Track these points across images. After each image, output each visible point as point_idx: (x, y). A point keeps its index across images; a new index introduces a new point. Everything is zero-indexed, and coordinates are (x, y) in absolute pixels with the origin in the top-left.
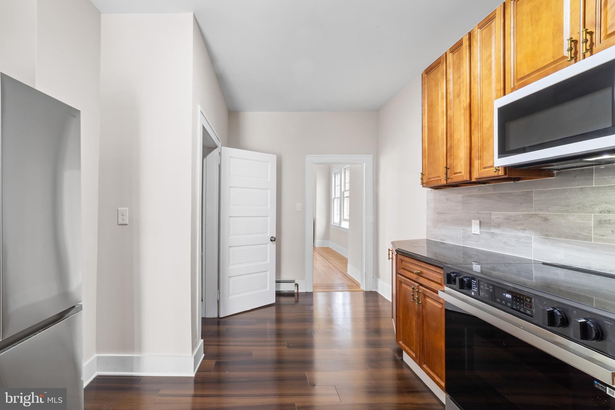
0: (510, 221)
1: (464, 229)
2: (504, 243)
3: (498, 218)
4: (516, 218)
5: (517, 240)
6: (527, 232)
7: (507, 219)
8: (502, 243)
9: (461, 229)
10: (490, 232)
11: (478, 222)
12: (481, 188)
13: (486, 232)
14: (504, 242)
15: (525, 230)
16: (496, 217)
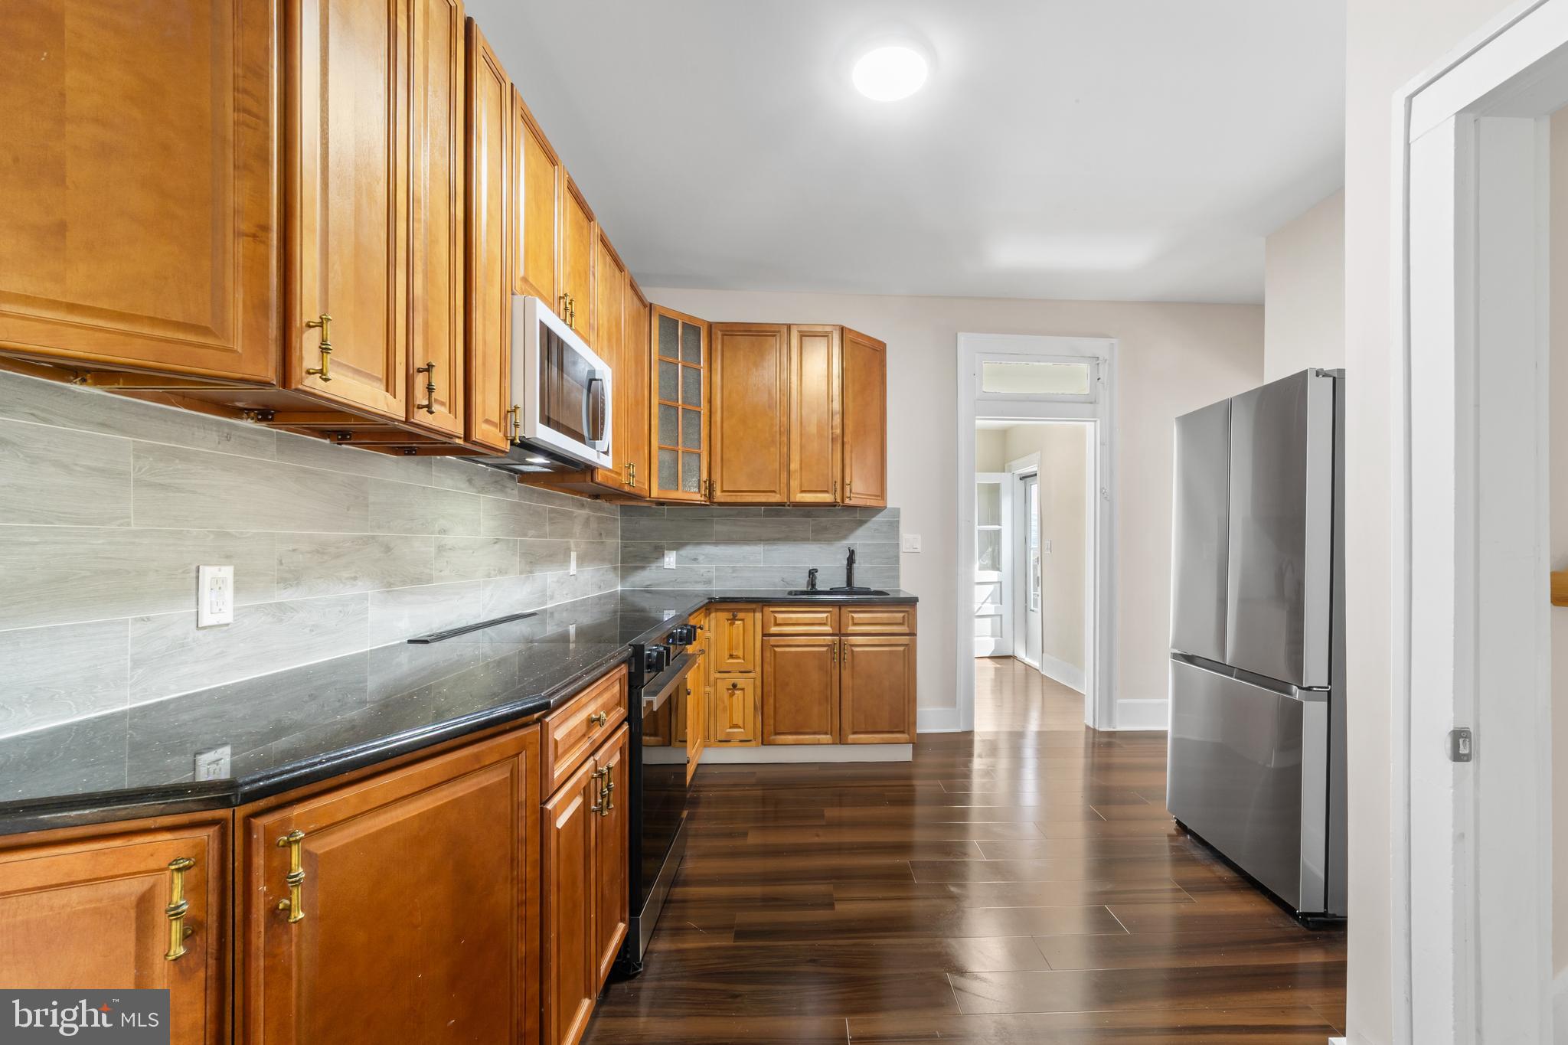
0: (326, 557)
1: (148, 619)
2: (312, 631)
3: (294, 550)
4: (337, 548)
5: (341, 612)
6: (360, 583)
7: (318, 552)
8: (307, 630)
9: (126, 622)
10: (271, 604)
11: (227, 572)
12: (233, 432)
13: (258, 607)
14: (313, 625)
15: (355, 578)
16: (291, 549)
